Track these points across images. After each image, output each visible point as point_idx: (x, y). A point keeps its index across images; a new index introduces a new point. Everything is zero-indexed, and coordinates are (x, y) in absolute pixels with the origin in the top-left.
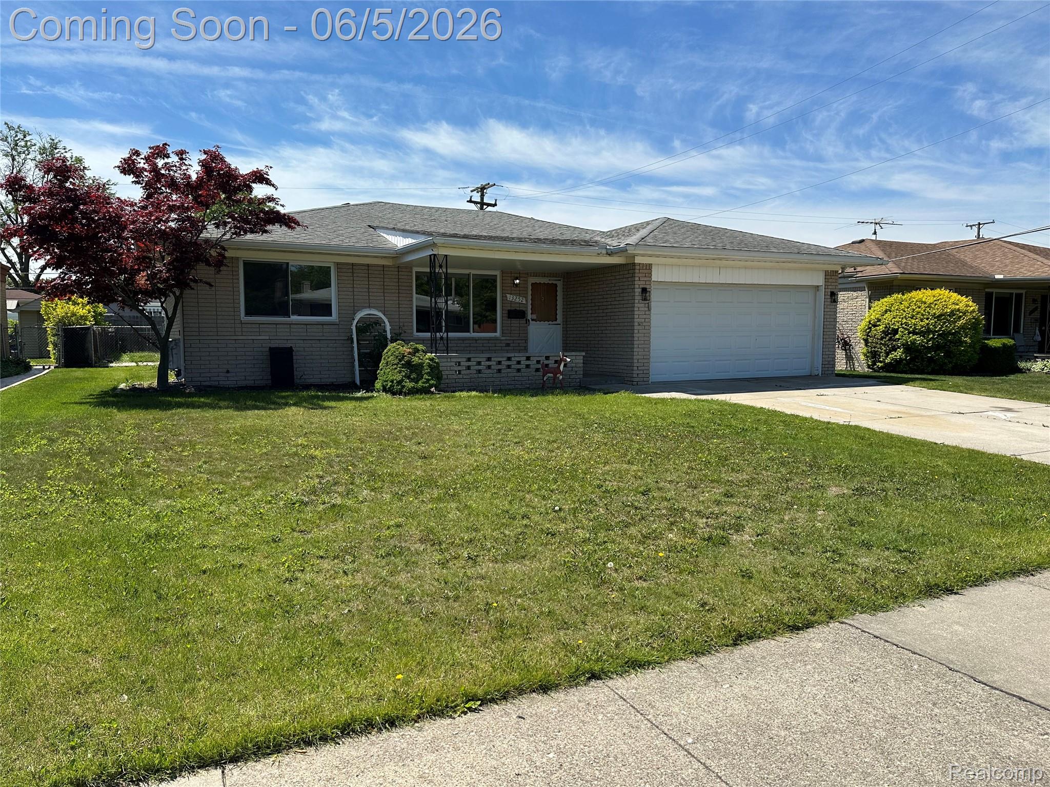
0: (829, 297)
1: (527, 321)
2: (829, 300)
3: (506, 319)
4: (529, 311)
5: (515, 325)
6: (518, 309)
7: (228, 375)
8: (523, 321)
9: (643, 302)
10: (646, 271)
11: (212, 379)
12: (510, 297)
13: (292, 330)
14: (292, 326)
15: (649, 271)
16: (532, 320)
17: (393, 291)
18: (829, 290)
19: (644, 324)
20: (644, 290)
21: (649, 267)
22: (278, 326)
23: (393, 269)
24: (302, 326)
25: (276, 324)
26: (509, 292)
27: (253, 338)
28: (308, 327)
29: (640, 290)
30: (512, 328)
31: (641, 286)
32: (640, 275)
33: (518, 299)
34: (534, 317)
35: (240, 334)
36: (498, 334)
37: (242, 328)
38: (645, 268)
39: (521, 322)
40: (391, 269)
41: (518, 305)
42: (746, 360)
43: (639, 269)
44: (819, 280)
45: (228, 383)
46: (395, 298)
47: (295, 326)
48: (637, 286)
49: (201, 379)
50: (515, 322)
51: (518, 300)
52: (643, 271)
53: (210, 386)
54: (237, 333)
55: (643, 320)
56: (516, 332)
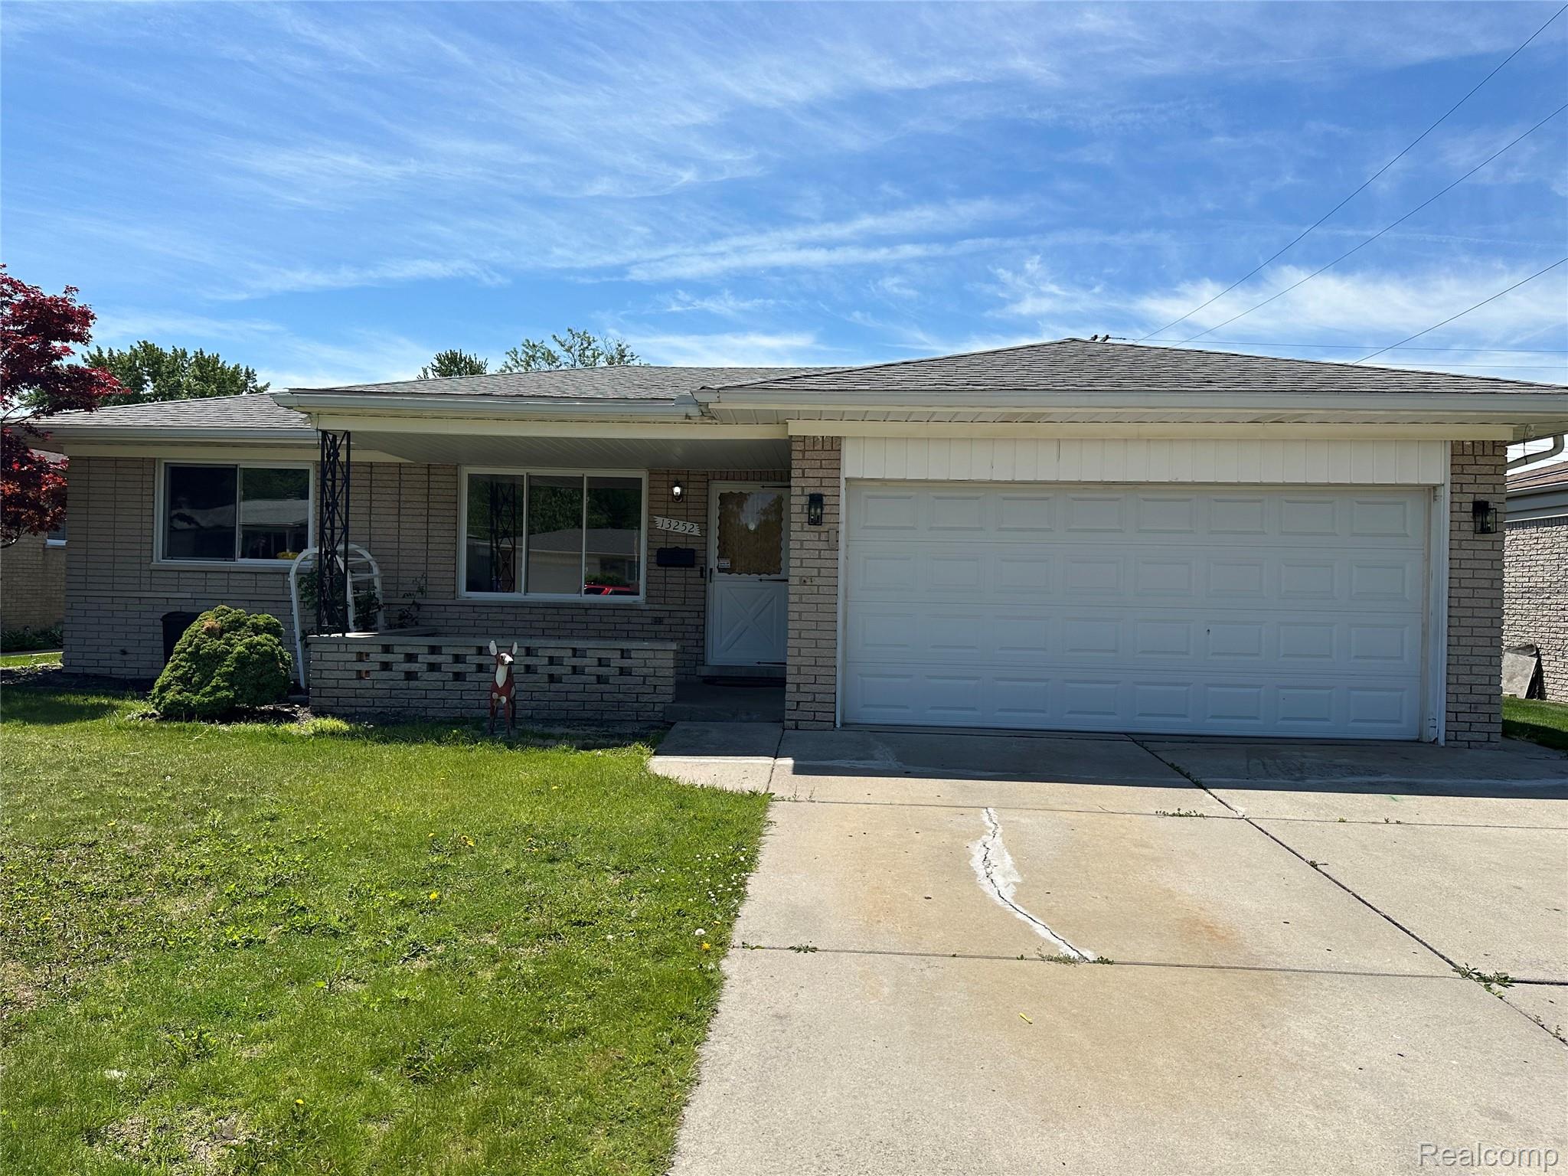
0: (1469, 517)
1: (705, 573)
2: (1468, 527)
3: (655, 567)
4: (713, 551)
5: (675, 580)
6: (683, 547)
7: (125, 657)
8: (694, 573)
9: (813, 528)
10: (824, 455)
11: (102, 663)
12: (662, 523)
13: (232, 583)
14: (232, 576)
15: (833, 455)
16: (721, 570)
17: (417, 512)
18: (1471, 498)
19: (817, 581)
20: (816, 500)
21: (833, 445)
22: (209, 576)
23: (418, 471)
24: (248, 576)
25: (206, 572)
26: (664, 512)
27: (167, 595)
28: (259, 577)
29: (805, 500)
30: (669, 587)
31: (808, 491)
32: (805, 464)
33: (681, 527)
34: (726, 563)
35: (148, 587)
36: (641, 598)
37: (151, 578)
38: (819, 447)
39: (689, 574)
40: (413, 471)
41: (683, 540)
42: (1177, 684)
43: (804, 451)
44: (1435, 470)
45: (125, 671)
46: (419, 526)
47: (238, 577)
48: (796, 491)
49: (84, 663)
50: (675, 574)
51: (680, 529)
52: (814, 455)
53: (96, 676)
54: (143, 587)
55: (815, 572)
56: (677, 594)
